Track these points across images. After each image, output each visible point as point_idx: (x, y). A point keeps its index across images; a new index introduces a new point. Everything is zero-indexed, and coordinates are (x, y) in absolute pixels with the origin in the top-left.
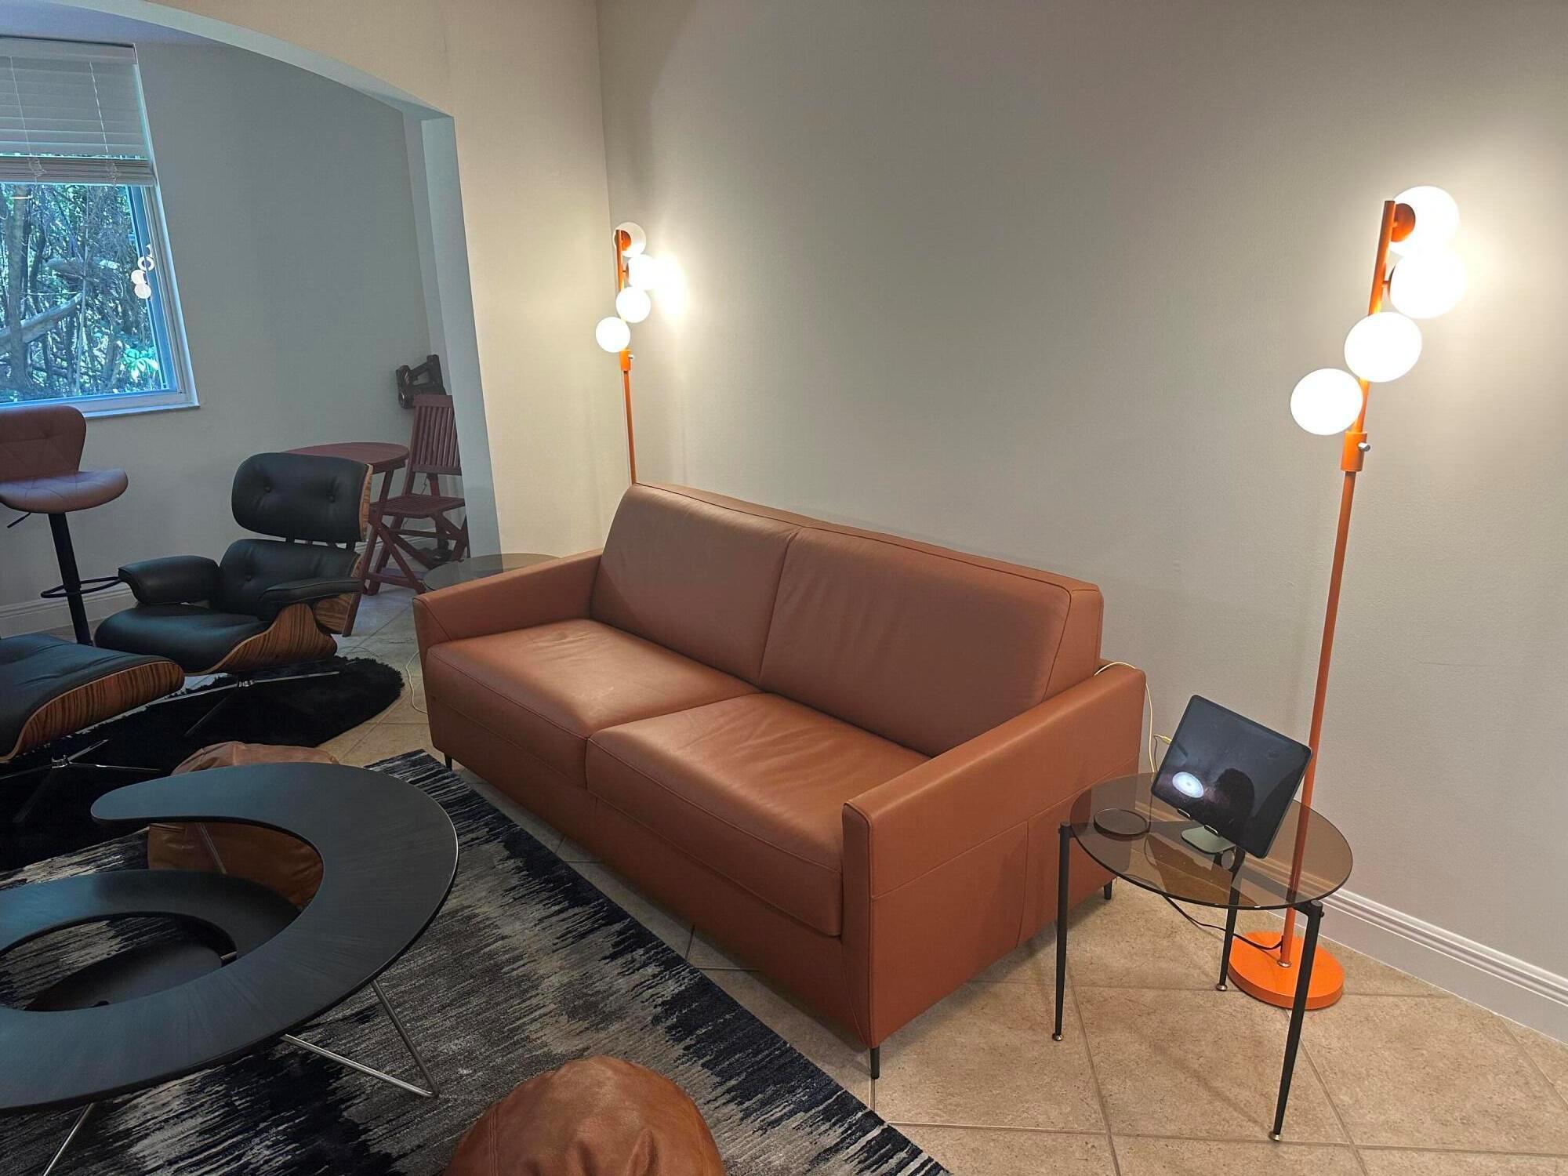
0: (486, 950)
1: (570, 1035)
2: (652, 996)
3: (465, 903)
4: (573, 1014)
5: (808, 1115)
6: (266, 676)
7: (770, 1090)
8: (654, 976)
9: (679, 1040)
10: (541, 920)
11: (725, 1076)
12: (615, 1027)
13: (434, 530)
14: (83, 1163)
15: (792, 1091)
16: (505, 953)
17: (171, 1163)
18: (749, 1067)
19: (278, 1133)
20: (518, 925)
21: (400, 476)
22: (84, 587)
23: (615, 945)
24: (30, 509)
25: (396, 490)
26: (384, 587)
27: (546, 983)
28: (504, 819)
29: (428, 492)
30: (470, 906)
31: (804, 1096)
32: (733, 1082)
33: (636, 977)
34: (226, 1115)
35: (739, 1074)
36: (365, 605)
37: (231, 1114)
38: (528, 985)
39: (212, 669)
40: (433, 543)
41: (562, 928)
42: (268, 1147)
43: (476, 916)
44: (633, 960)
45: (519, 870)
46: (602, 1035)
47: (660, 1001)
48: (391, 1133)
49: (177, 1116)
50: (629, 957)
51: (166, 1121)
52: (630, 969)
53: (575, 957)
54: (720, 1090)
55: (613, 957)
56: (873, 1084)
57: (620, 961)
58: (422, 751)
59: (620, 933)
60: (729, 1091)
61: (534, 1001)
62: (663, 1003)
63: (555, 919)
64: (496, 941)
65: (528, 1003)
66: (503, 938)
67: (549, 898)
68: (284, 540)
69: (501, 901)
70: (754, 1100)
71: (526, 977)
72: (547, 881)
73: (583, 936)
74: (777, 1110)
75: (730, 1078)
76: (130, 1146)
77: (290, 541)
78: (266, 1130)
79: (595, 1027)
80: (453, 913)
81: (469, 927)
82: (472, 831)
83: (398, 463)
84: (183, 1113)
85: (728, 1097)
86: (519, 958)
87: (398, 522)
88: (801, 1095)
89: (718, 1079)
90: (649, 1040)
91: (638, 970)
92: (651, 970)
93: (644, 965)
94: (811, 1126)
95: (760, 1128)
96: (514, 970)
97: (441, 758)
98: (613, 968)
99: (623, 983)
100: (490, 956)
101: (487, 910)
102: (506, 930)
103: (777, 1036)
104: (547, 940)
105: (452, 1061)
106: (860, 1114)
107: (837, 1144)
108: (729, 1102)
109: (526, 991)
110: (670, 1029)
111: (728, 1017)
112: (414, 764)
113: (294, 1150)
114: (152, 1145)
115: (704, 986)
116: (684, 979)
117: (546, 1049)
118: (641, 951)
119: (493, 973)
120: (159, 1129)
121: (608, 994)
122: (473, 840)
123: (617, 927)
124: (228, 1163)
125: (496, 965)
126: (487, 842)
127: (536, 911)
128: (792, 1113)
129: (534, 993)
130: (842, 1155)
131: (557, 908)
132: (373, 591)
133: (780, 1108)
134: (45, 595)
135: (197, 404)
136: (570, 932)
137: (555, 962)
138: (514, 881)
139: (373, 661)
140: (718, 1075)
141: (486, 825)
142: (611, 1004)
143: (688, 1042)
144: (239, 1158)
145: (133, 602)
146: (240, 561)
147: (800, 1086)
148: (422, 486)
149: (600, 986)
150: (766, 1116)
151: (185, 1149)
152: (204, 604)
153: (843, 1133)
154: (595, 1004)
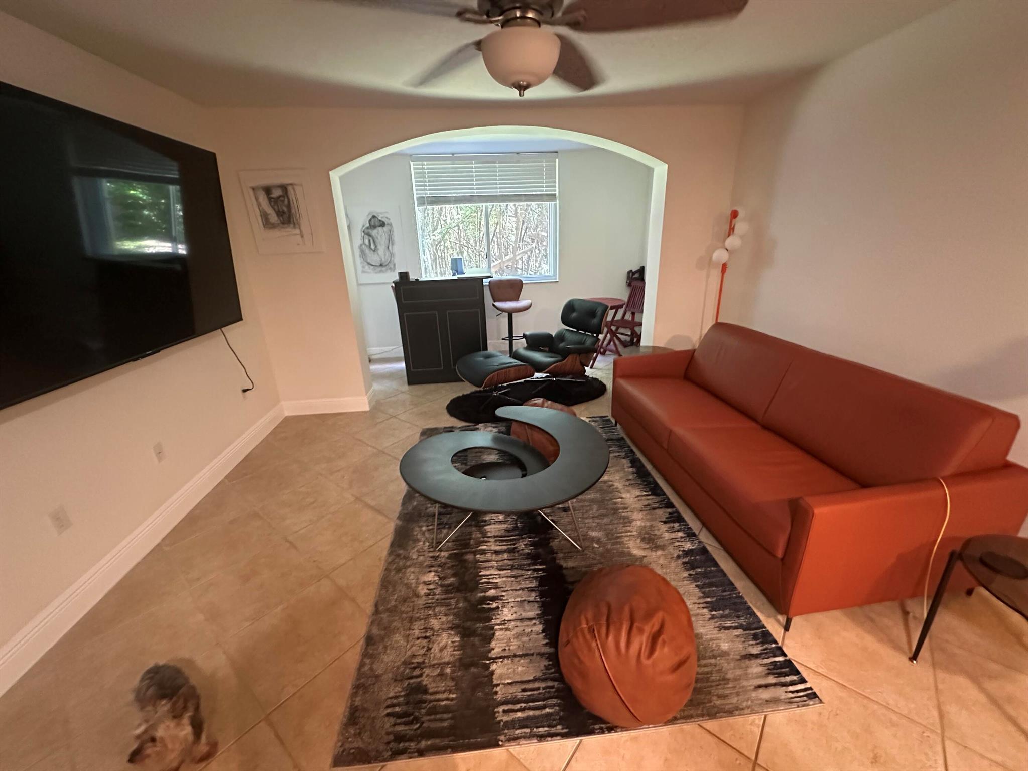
0: (615, 501)
1: (639, 548)
2: (679, 545)
3: (611, 479)
4: (643, 540)
5: (745, 632)
6: (562, 377)
7: (727, 612)
8: (682, 537)
9: (688, 570)
10: (638, 496)
11: (706, 595)
12: (659, 553)
13: (630, 334)
14: (470, 525)
15: (738, 617)
16: (622, 504)
17: (495, 537)
18: (718, 596)
19: (528, 541)
20: (628, 495)
21: (621, 312)
22: (514, 338)
23: (667, 518)
24: (503, 310)
25: (619, 317)
26: (607, 353)
27: (634, 523)
28: (632, 451)
29: (630, 319)
30: (611, 481)
31: (745, 622)
32: (709, 600)
33: (673, 535)
34: (514, 527)
35: (713, 597)
36: (600, 358)
37: (516, 528)
38: (628, 521)
39: (543, 372)
40: (628, 339)
41: (646, 503)
42: (524, 545)
43: (613, 486)
44: (673, 527)
45: (633, 473)
46: (654, 553)
47: (682, 549)
48: (564, 558)
49: (500, 521)
50: (672, 525)
51: (497, 522)
52: (672, 530)
53: (648, 517)
54: (702, 601)
55: (665, 522)
56: (784, 633)
57: (668, 525)
58: (607, 416)
59: (670, 513)
60: (706, 603)
61: (629, 528)
62: (683, 551)
63: (644, 498)
64: (619, 498)
65: (626, 528)
66: (622, 498)
67: (643, 488)
68: (575, 330)
69: (624, 483)
70: (718, 612)
71: (627, 517)
72: (644, 481)
73: (654, 509)
74: (729, 622)
75: (708, 597)
76: (485, 525)
77: (578, 330)
78: (525, 538)
79: (651, 549)
80: (605, 482)
81: (610, 489)
82: (619, 452)
83: (621, 306)
84: (502, 521)
85: (705, 605)
86: (626, 508)
87: (617, 329)
88: (742, 621)
89: (702, 595)
90: (673, 564)
91: (675, 532)
92: (680, 534)
93: (678, 531)
94: (745, 639)
95: (718, 627)
96: (623, 512)
97: (614, 421)
98: (664, 527)
99: (667, 536)
100: (616, 503)
101: (618, 485)
102: (624, 496)
103: (736, 588)
104: (639, 506)
105: (593, 540)
106: (773, 645)
107: (757, 654)
108: (703, 608)
109: (626, 523)
110: (684, 563)
111: (713, 569)
112: (604, 421)
113: (532, 549)
114: (491, 528)
115: (704, 551)
116: (695, 544)
117: (629, 549)
118: (678, 524)
119: (615, 511)
120: (495, 524)
121: (660, 537)
122: (619, 456)
123: (670, 510)
124: (511, 545)
125: (617, 508)
126: (624, 458)
127: (638, 493)
128: (736, 628)
129: (629, 524)
130: (760, 661)
131: (646, 494)
132: (603, 354)
133: (731, 622)
134: (503, 339)
135: (557, 280)
136: (649, 505)
137: (640, 515)
138: (631, 477)
139: (598, 379)
140: (703, 593)
141: (625, 451)
142: (660, 542)
143: (691, 572)
144: (514, 544)
145: (526, 345)
146: (561, 337)
147: (743, 616)
148: (628, 317)
149: (656, 532)
150: (723, 623)
151: (500, 534)
152: (547, 349)
153: (762, 650)
154: (654, 540)
